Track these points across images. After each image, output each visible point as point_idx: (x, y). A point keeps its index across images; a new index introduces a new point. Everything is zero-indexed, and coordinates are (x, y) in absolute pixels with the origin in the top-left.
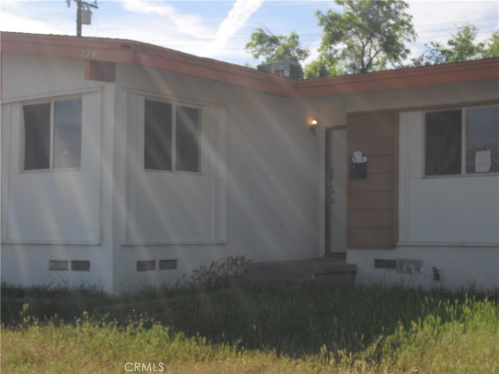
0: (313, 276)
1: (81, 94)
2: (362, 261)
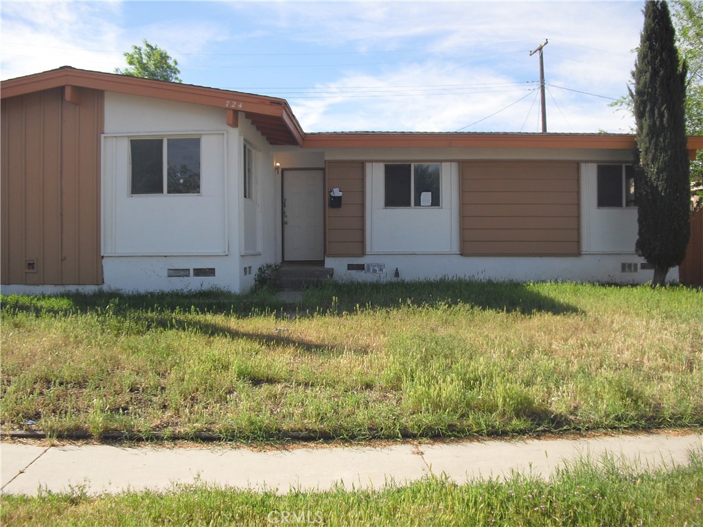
1: (201, 135)
2: (338, 266)
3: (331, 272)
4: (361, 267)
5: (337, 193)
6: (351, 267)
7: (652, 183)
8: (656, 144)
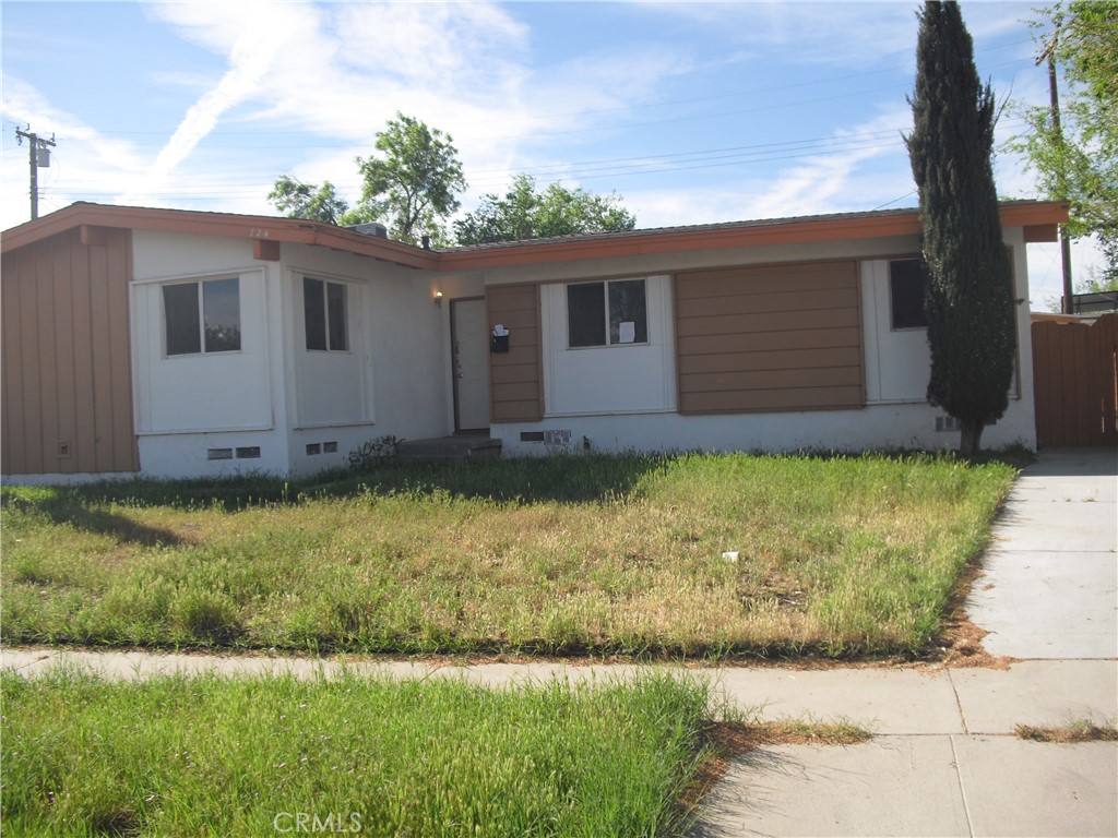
0: (469, 452)
1: (238, 274)
2: (507, 435)
3: (498, 445)
4: (538, 437)
5: (500, 331)
6: (525, 436)
7: (938, 287)
8: (942, 225)
